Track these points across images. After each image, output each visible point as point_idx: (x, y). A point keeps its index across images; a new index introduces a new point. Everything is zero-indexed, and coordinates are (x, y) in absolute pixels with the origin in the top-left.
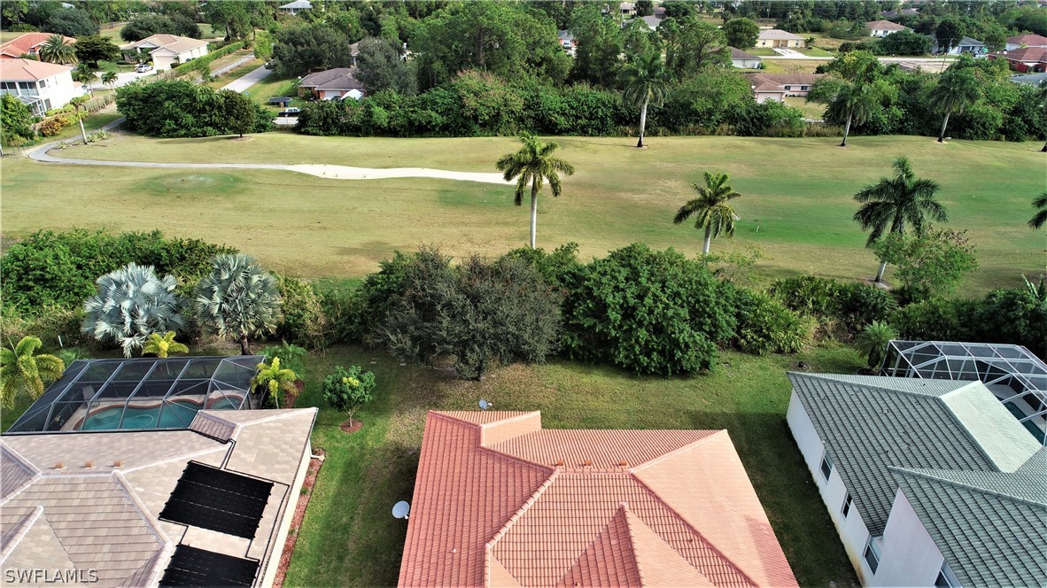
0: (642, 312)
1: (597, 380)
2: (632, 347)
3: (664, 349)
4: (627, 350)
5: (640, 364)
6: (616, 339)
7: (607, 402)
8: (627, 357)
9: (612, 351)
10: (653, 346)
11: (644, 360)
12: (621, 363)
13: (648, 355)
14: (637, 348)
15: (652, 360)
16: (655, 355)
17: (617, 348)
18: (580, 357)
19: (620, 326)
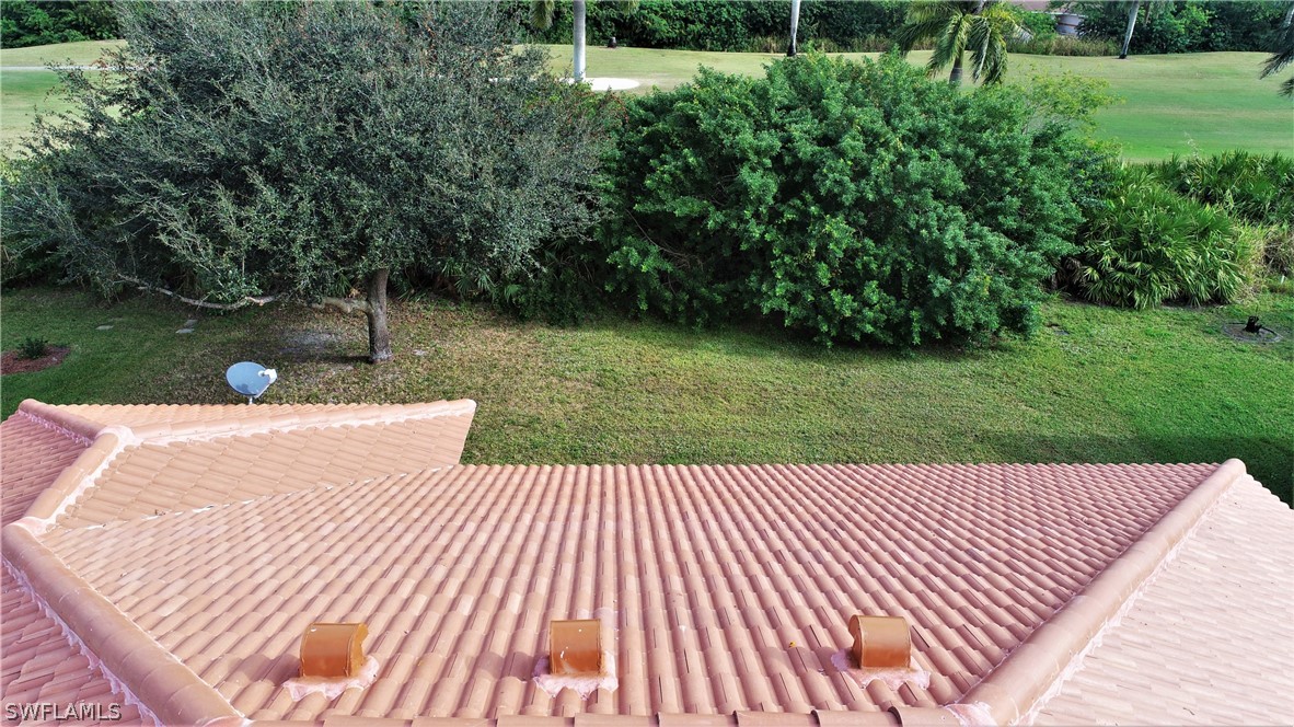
0: (834, 174)
1: (713, 359)
2: (809, 270)
3: (896, 274)
4: (794, 279)
5: (831, 315)
6: (764, 249)
7: (740, 411)
8: (794, 298)
9: (752, 282)
10: (866, 266)
11: (844, 303)
12: (778, 315)
13: (853, 289)
14: (823, 274)
15: (867, 304)
16: (872, 291)
17: (767, 274)
18: (667, 309)
19: (775, 214)
